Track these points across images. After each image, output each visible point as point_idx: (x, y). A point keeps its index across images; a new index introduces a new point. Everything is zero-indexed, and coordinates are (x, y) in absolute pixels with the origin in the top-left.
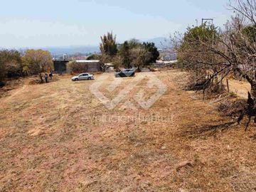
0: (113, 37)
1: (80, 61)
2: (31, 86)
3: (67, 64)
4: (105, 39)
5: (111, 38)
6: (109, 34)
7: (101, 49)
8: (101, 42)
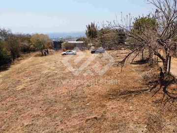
0: (95, 26)
1: (71, 42)
2: (35, 58)
3: (62, 44)
4: (89, 27)
5: (94, 26)
6: (92, 23)
7: (86, 34)
8: (87, 29)
